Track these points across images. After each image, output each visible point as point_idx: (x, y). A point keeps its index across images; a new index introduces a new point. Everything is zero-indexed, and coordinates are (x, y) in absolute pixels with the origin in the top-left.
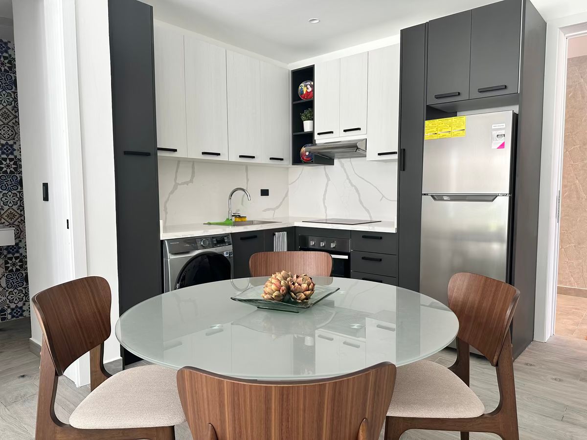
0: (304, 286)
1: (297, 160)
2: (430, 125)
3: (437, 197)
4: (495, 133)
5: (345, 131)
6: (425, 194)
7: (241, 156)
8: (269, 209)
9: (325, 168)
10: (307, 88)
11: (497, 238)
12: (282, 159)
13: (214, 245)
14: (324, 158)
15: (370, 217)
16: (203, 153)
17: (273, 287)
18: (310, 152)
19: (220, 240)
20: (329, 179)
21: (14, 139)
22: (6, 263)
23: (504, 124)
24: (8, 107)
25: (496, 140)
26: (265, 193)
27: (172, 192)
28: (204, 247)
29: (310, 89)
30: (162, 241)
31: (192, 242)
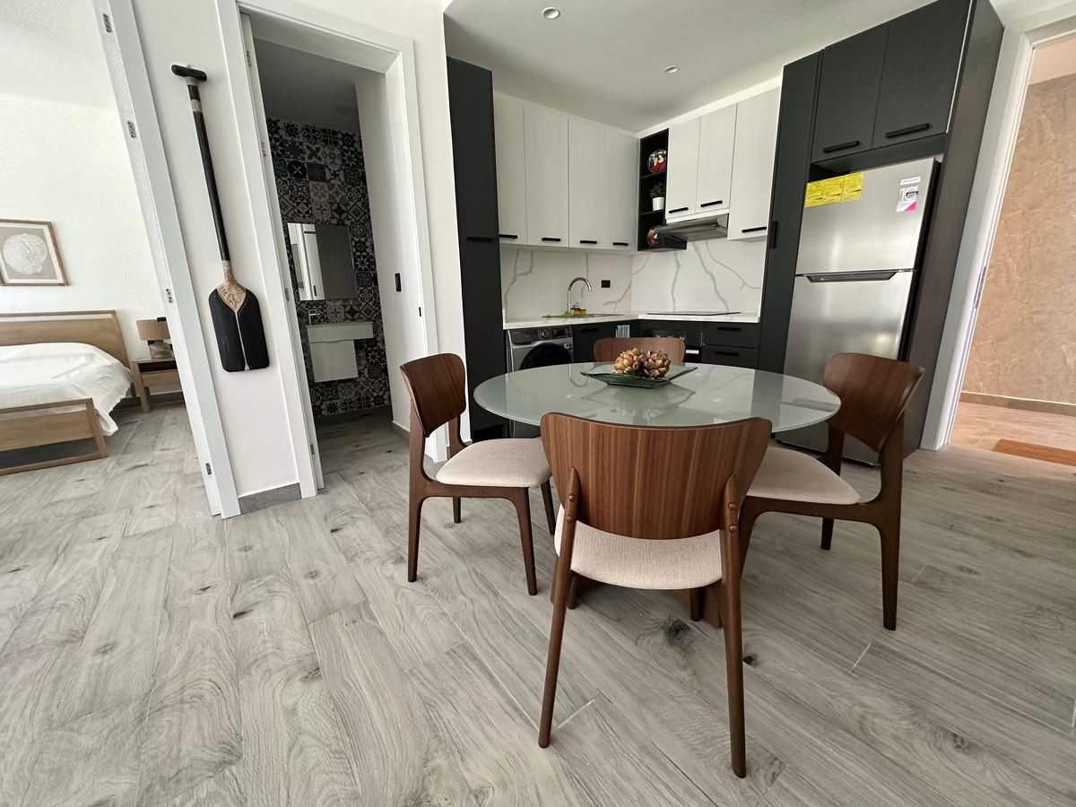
0: (660, 362)
1: (644, 244)
2: (814, 188)
3: (814, 278)
4: (904, 191)
5: (703, 206)
6: (799, 275)
7: (582, 242)
8: (610, 303)
9: (675, 254)
10: (659, 159)
11: (888, 328)
12: (626, 244)
13: (555, 337)
14: (675, 241)
15: (727, 308)
16: (544, 239)
17: (625, 362)
18: (659, 234)
19: (560, 331)
20: (679, 266)
21: (365, 236)
22: (367, 355)
23: (919, 178)
24: (358, 203)
25: (905, 200)
26: (606, 284)
27: (511, 285)
28: (544, 338)
29: (662, 160)
30: (506, 331)
31: (533, 333)
